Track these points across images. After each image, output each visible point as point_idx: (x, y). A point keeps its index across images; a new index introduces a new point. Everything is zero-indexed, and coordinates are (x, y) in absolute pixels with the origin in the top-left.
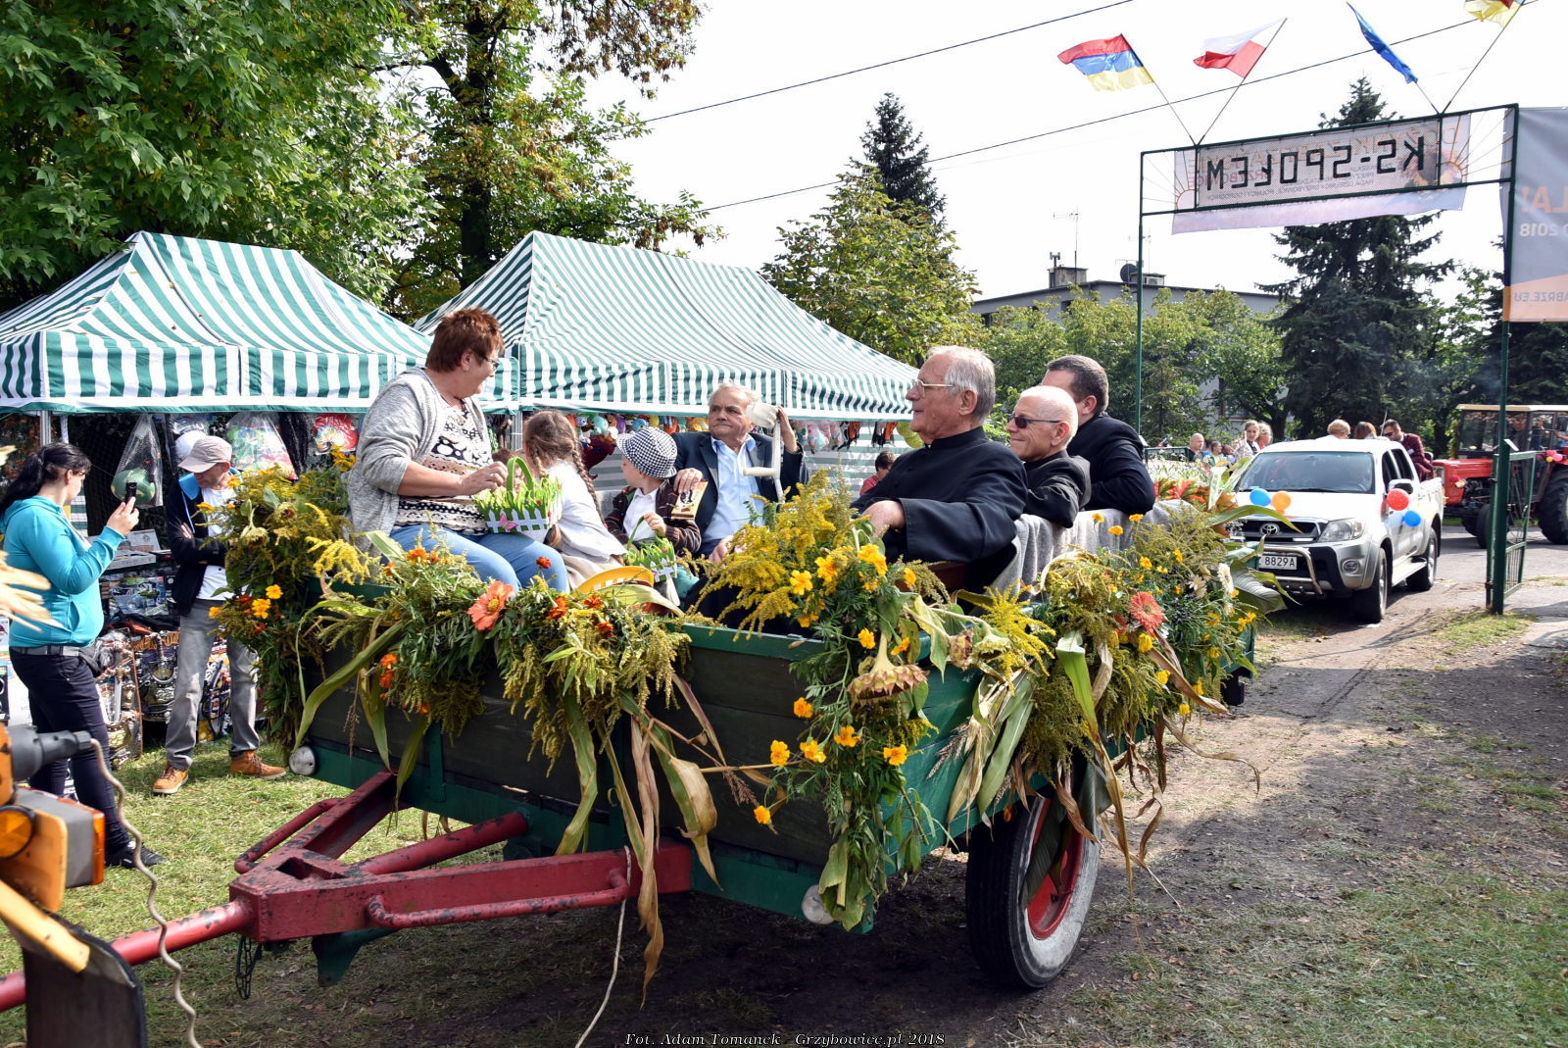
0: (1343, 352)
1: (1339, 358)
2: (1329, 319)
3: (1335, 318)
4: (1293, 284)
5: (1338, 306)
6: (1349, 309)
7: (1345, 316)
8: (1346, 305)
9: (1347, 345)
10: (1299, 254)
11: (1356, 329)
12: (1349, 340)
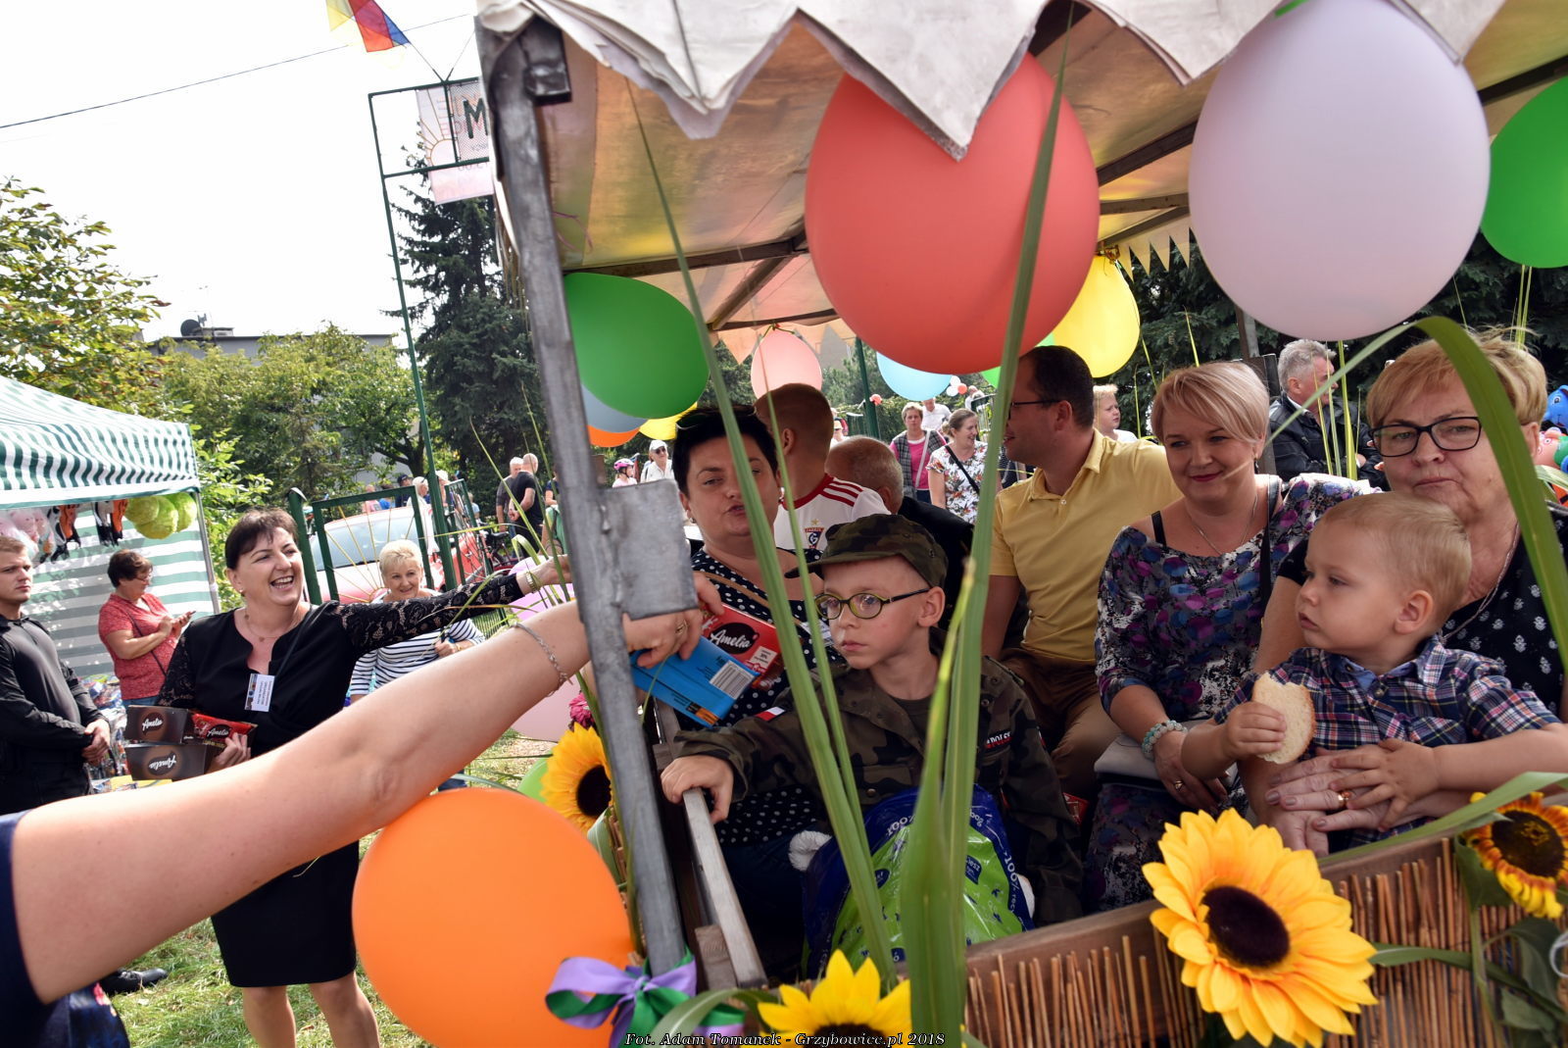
0: (500, 365)
1: (496, 375)
2: (479, 336)
3: (486, 332)
4: (422, 307)
5: (483, 320)
6: (495, 322)
7: (493, 330)
8: (491, 318)
9: (504, 360)
10: (422, 274)
11: (506, 344)
12: (503, 354)
